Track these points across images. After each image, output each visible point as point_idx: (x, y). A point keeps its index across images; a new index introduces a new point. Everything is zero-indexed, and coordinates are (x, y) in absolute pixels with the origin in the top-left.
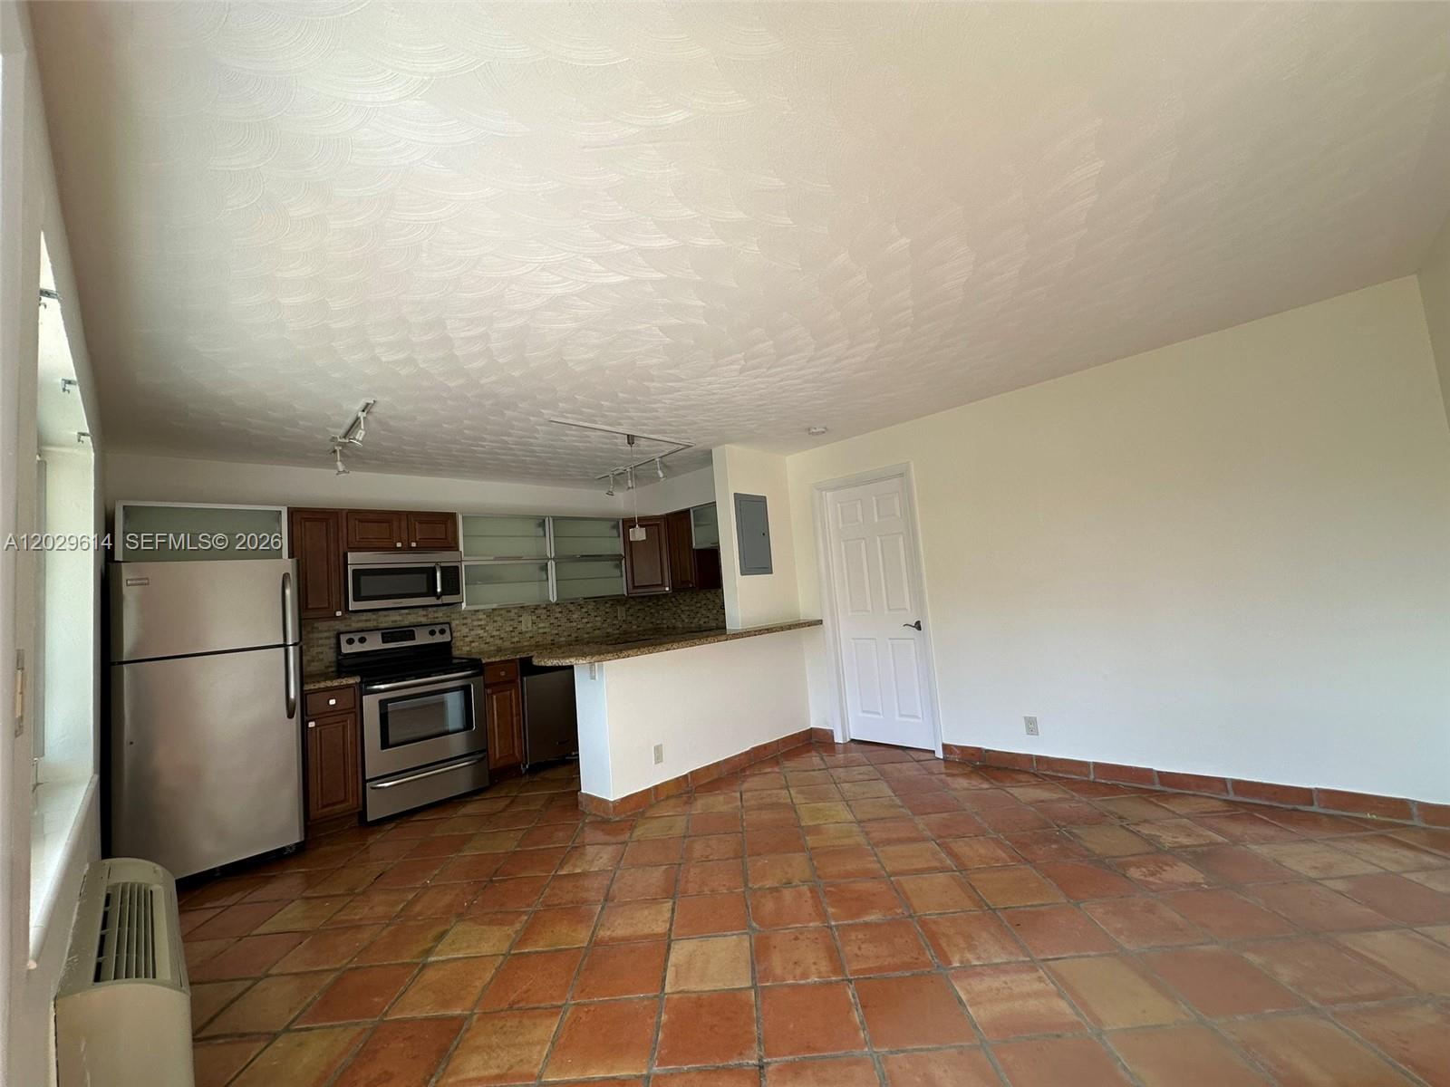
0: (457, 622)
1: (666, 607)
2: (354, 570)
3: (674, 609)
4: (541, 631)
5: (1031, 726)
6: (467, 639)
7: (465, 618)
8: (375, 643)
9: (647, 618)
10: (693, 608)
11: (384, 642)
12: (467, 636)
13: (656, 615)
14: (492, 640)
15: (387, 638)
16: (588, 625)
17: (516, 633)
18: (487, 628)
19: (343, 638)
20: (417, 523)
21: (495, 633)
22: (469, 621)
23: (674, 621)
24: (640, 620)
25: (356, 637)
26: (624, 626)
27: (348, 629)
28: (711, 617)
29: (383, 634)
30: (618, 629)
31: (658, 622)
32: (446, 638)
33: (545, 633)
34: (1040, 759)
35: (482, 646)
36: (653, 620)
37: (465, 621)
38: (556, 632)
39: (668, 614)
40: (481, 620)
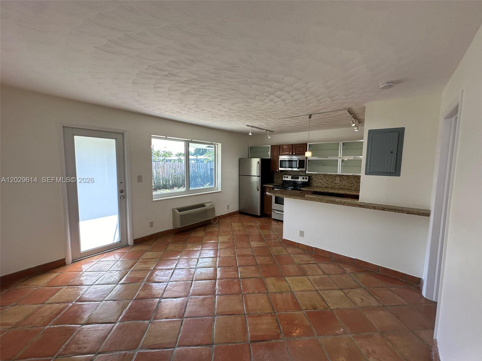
0: (314, 176)
2: (280, 160)
4: (343, 184)
6: (316, 182)
7: (317, 175)
8: (289, 179)
11: (291, 179)
12: (316, 181)
14: (324, 184)
15: (293, 178)
18: (323, 180)
22: (317, 176)
25: (286, 176)
33: (345, 185)
35: (321, 185)
37: (316, 176)
40: (321, 177)
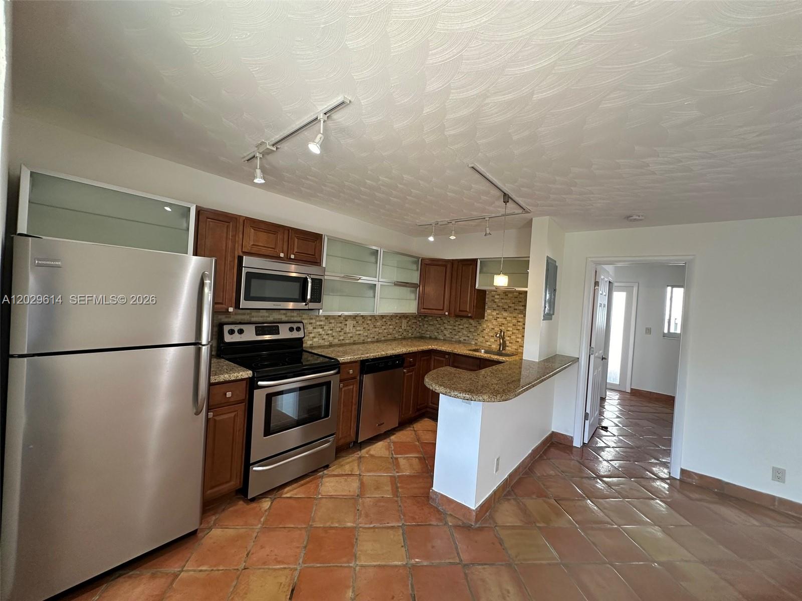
1: (431, 323)
2: (247, 273)
3: (438, 326)
4: (358, 333)
5: (779, 475)
6: (312, 335)
8: (250, 335)
9: (417, 329)
10: (456, 328)
11: (257, 334)
12: (311, 333)
13: (422, 327)
15: (260, 331)
16: (385, 331)
17: (342, 333)
19: (226, 328)
20: (296, 240)
21: (330, 332)
22: (313, 321)
23: (436, 334)
24: (413, 329)
25: (236, 328)
26: (404, 333)
27: (230, 320)
28: (471, 337)
29: (256, 327)
30: (401, 335)
31: (423, 332)
32: (299, 335)
34: (783, 502)
35: (321, 341)
36: (420, 331)
38: (366, 334)
39: (433, 328)
